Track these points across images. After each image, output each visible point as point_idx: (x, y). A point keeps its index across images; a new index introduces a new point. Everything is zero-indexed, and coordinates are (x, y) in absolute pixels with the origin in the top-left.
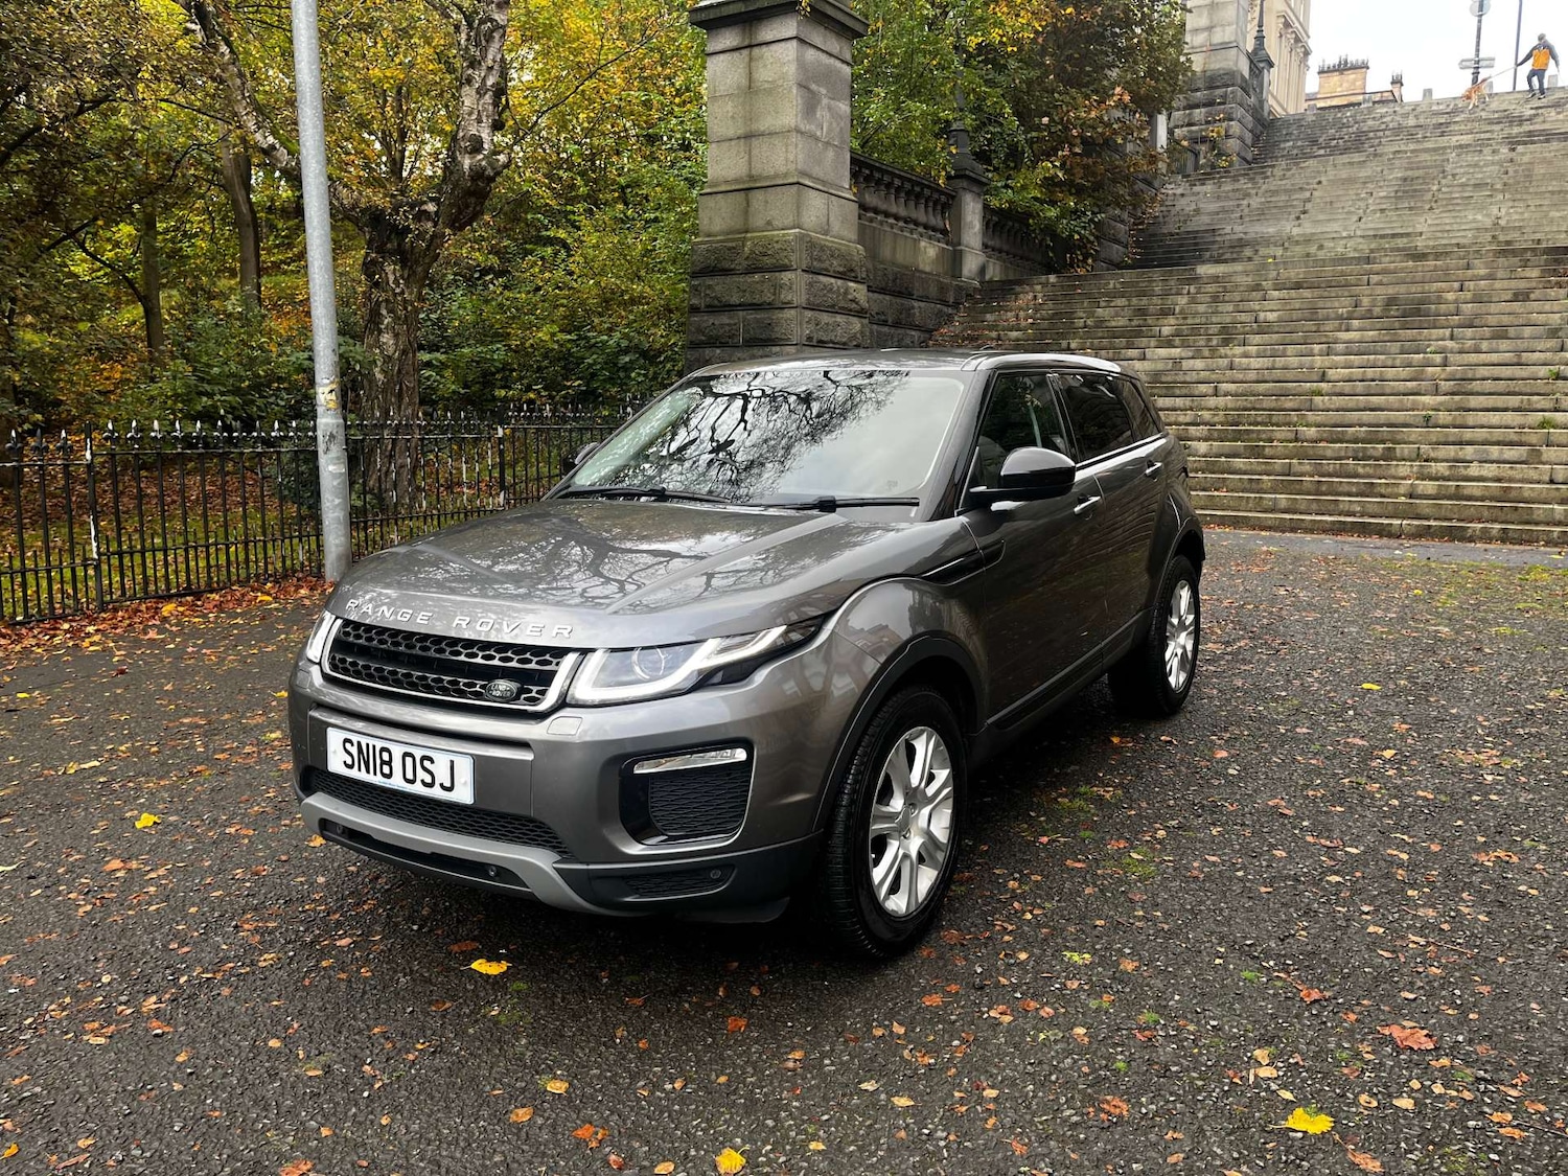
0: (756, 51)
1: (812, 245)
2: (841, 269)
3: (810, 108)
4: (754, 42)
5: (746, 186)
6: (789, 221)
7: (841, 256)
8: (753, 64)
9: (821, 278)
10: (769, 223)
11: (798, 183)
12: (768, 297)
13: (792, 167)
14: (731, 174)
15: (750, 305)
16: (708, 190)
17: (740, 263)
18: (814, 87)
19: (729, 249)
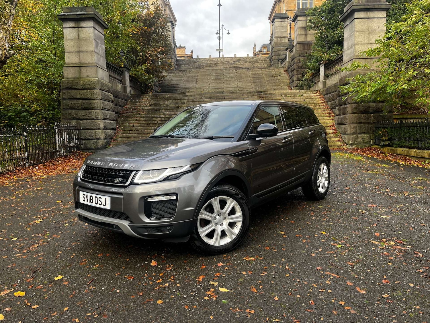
0: (80, 29)
1: (101, 83)
2: (107, 90)
3: (97, 46)
4: (79, 26)
5: (79, 65)
6: (94, 76)
7: (107, 86)
8: (79, 32)
9: (104, 92)
10: (88, 76)
11: (96, 66)
12: (90, 96)
13: (94, 61)
14: (74, 62)
15: (84, 98)
16: (66, 66)
17: (79, 87)
18: (97, 40)
19: (76, 83)
